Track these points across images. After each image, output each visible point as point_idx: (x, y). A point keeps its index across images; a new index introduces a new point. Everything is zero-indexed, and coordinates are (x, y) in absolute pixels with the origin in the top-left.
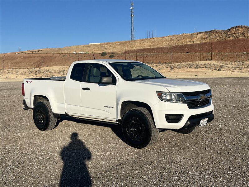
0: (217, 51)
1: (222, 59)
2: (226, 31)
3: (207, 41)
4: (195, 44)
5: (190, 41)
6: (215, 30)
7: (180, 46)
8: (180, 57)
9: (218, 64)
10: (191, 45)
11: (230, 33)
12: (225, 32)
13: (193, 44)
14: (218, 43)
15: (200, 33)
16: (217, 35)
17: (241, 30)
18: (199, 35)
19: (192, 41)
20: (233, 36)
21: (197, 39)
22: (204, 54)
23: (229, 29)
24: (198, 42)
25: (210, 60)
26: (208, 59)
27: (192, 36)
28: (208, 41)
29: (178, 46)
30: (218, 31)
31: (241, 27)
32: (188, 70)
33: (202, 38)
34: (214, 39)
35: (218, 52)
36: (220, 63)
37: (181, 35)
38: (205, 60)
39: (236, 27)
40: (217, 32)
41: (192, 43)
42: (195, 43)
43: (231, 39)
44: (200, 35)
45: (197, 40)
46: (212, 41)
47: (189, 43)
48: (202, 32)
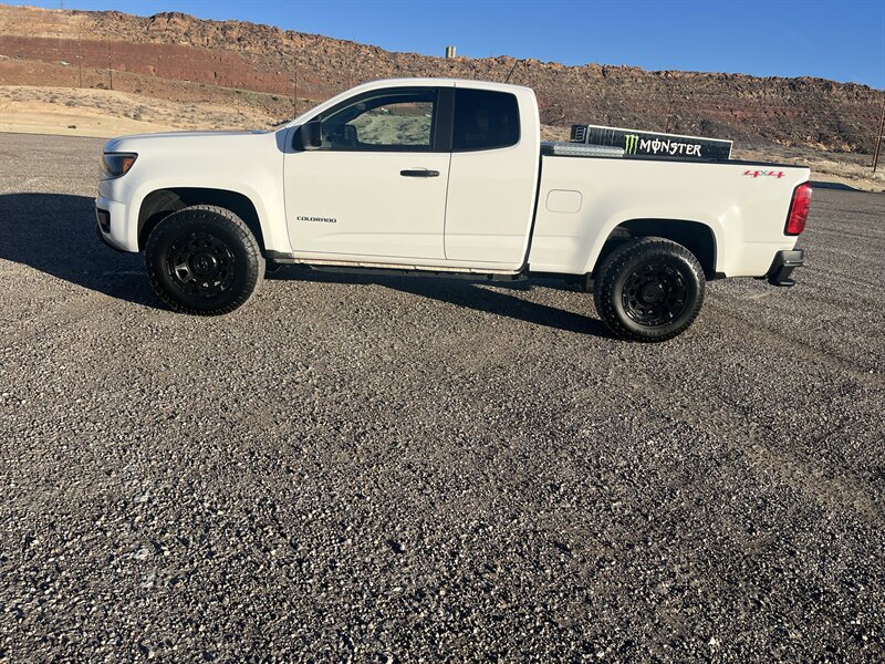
0: (123, 67)
1: (139, 91)
2: (145, 19)
3: (95, 38)
4: (63, 40)
5: (49, 31)
6: (115, 12)
7: (20, 38)
8: (19, 69)
9: (131, 101)
10: (52, 42)
11: (155, 28)
12: (143, 22)
13: (58, 40)
14: (126, 46)
15: (74, 13)
16: (122, 26)
17: (183, 26)
18: (73, 17)
19: (54, 31)
20: (163, 36)
21: (67, 27)
22: (91, 72)
23: (153, 17)
24: (71, 37)
25: (106, 89)
26: (100, 86)
27: (51, 18)
28: (97, 37)
29: (12, 38)
30: (125, 15)
31: (183, 16)
32: (48, 107)
33: (82, 28)
34: (110, 34)
35: (127, 70)
36: (134, 99)
37: (20, 9)
38: (91, 87)
39: (171, 15)
40: (121, 17)
41: (54, 36)
42: (61, 36)
43: (158, 41)
44: (76, 17)
45: (70, 29)
46: (111, 38)
47: (45, 35)
48: (83, 12)
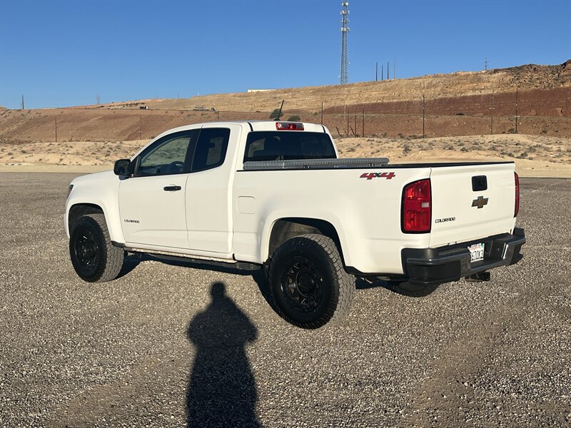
0: (533, 112)
1: (545, 132)
2: (557, 67)
3: (511, 90)
4: (484, 96)
5: (474, 89)
6: (530, 65)
7: (451, 99)
8: (446, 124)
9: (530, 142)
10: (475, 98)
11: (566, 73)
12: (554, 70)
13: (480, 96)
14: (538, 93)
15: (496, 71)
16: (536, 76)
18: (494, 75)
19: (478, 89)
21: (488, 85)
22: (504, 120)
23: (565, 64)
24: (490, 92)
25: (516, 133)
26: (511, 131)
27: (477, 78)
28: (513, 89)
29: (445, 99)
30: (539, 67)
33: (501, 83)
34: (526, 85)
35: (537, 115)
36: (533, 139)
37: (453, 75)
38: (504, 133)
40: (535, 69)
41: (477, 93)
42: (483, 93)
43: (567, 85)
44: (496, 75)
45: (490, 86)
46: (523, 89)
47: (470, 94)
48: (502, 70)
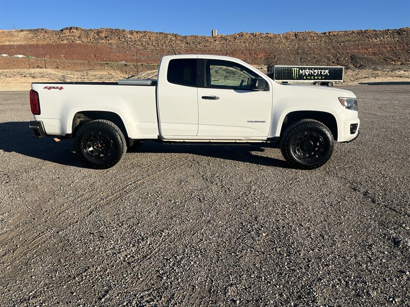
0: (48, 56)
1: (58, 68)
2: (58, 31)
3: (33, 43)
4: (16, 45)
5: (9, 41)
6: (42, 29)
9: (57, 73)
10: (11, 46)
11: (63, 35)
12: (57, 33)
13: (14, 45)
14: (49, 46)
15: (22, 31)
16: (46, 36)
17: (77, 33)
18: (21, 33)
19: (12, 41)
20: (67, 39)
21: (18, 39)
22: (32, 60)
23: (62, 30)
24: (20, 43)
25: (41, 68)
26: (38, 67)
27: (10, 34)
28: (34, 42)
30: (48, 30)
31: (77, 28)
33: (26, 38)
34: (41, 40)
35: (50, 58)
36: (58, 72)
38: (34, 68)
39: (71, 28)
40: (45, 31)
41: (12, 43)
42: (16, 43)
43: (65, 42)
44: (22, 33)
45: (20, 39)
46: (40, 43)
47: (7, 43)
48: (26, 30)
